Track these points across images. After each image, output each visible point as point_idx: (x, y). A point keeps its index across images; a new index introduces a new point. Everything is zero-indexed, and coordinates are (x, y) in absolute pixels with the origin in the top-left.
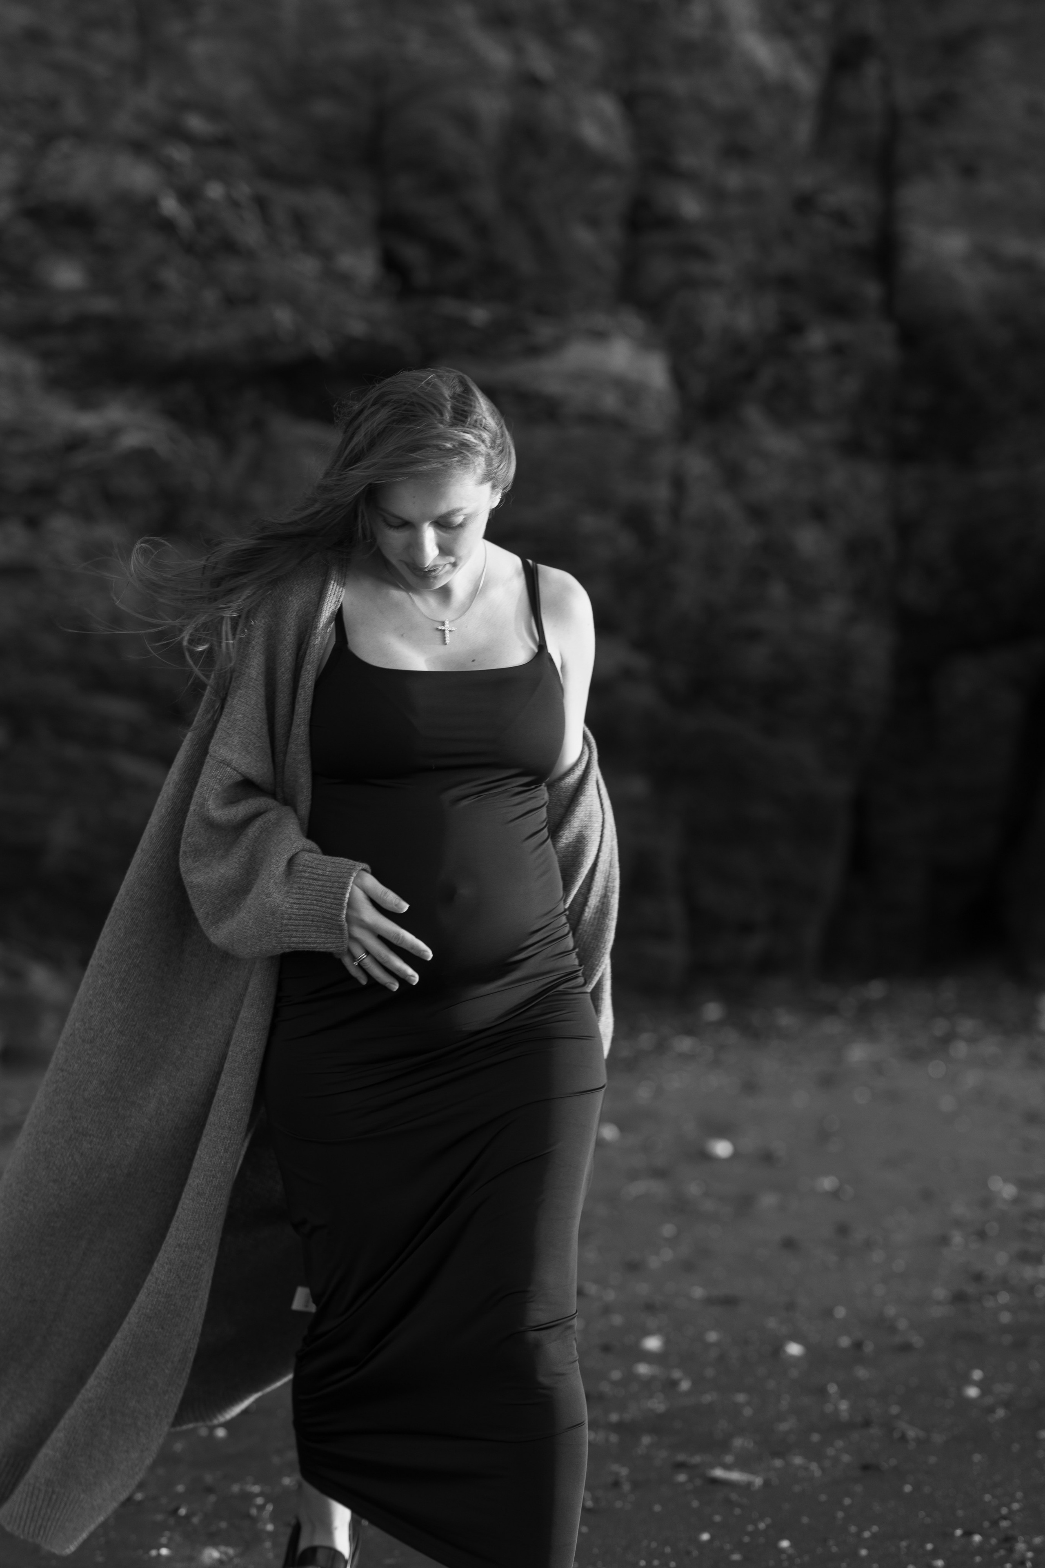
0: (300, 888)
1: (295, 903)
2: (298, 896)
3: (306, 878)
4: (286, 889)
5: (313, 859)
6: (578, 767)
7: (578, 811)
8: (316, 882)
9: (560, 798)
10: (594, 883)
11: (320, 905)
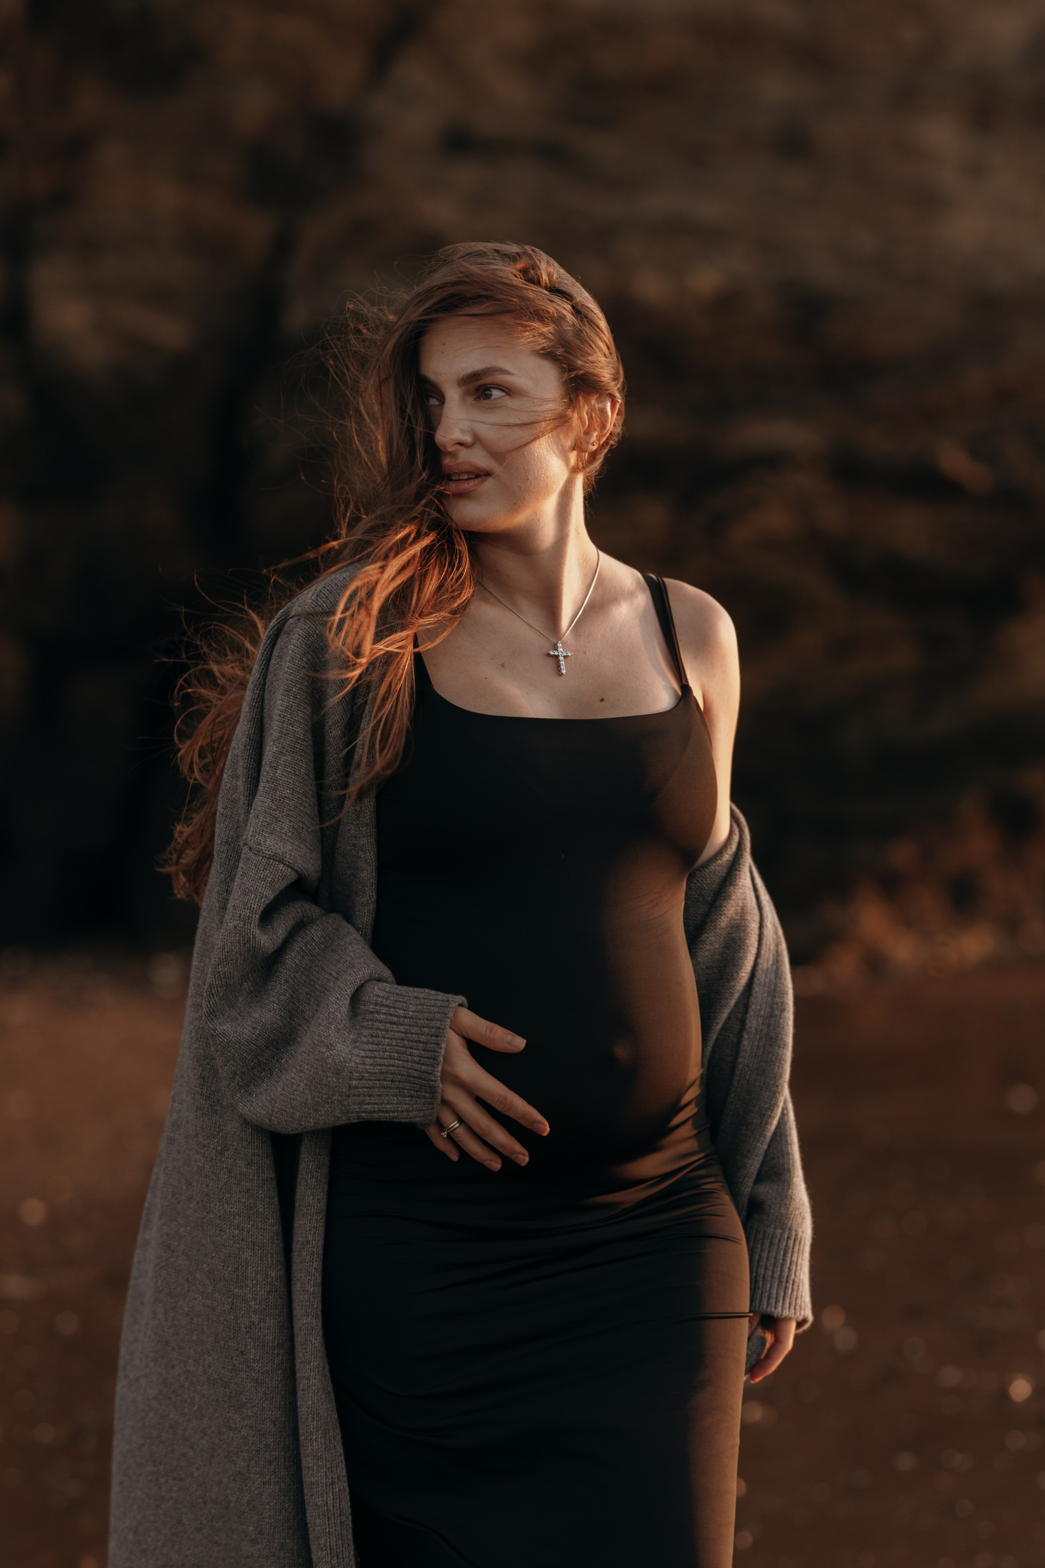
1: (367, 1057)
2: (370, 1047)
3: (381, 1021)
4: (351, 1036)
5: (387, 992)
6: (727, 850)
7: (725, 907)
8: (394, 1026)
9: (702, 892)
10: (752, 1000)
11: (403, 1058)
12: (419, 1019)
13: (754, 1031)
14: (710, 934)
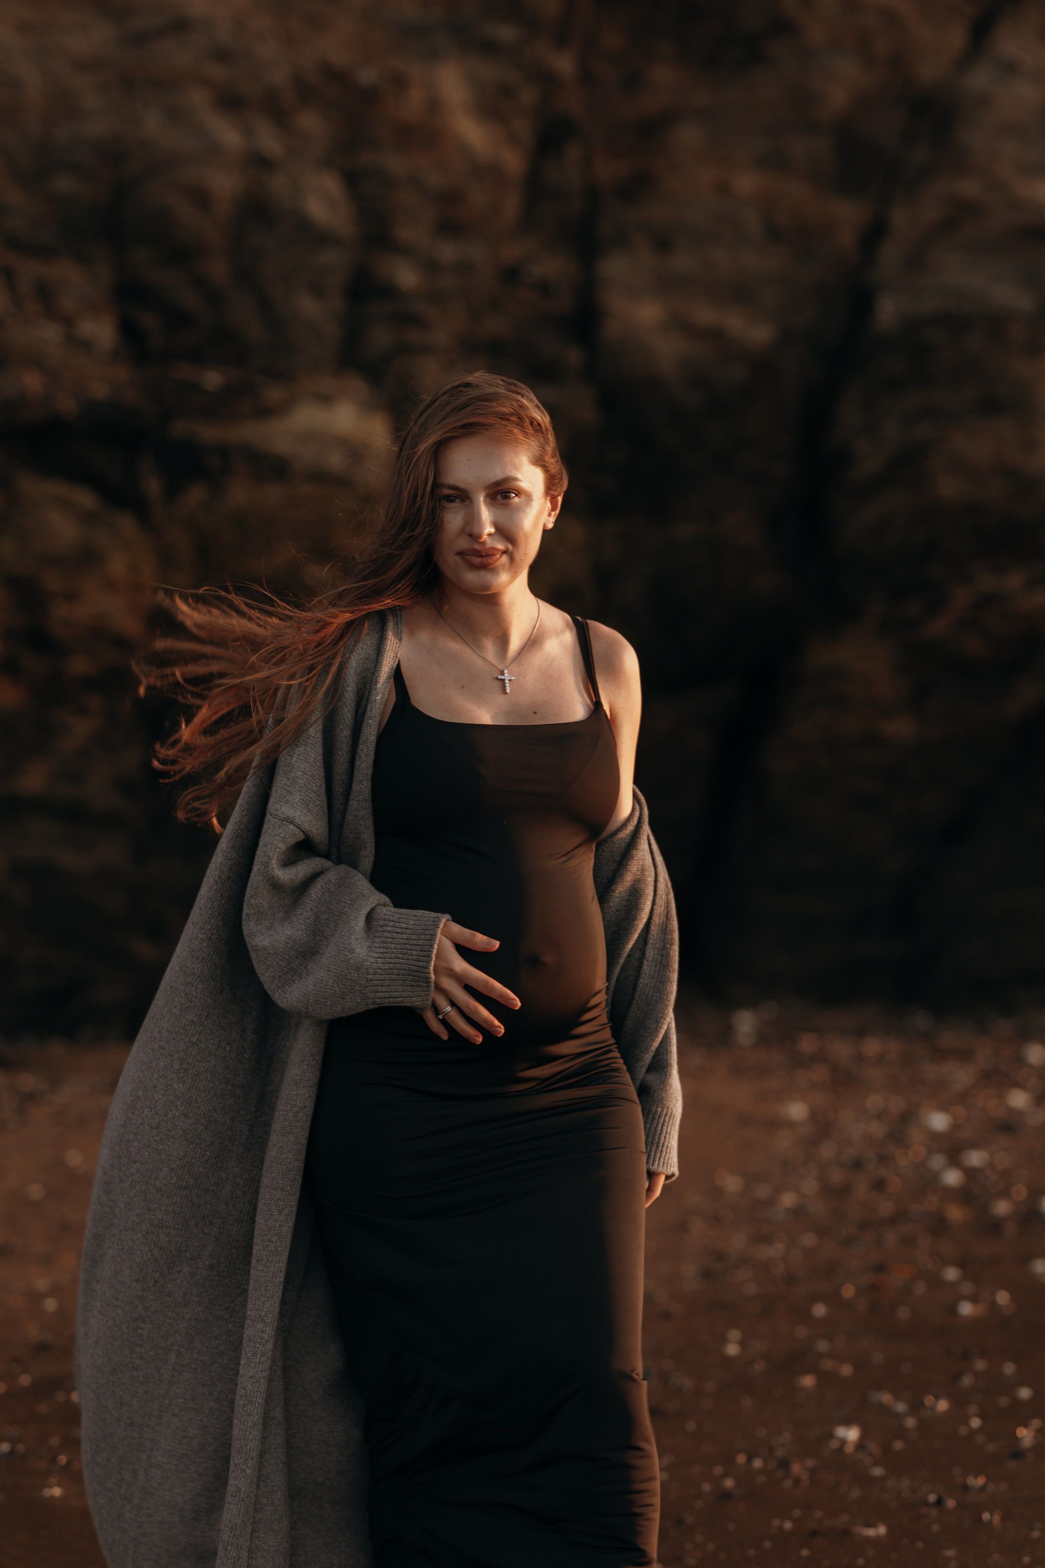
0: (382, 942)
1: (379, 958)
2: (382, 950)
3: (389, 932)
4: (368, 943)
5: (392, 912)
6: (630, 822)
7: (630, 865)
8: (399, 935)
9: (613, 854)
10: (650, 936)
11: (406, 958)
12: (417, 930)
13: (651, 959)
14: (619, 886)
